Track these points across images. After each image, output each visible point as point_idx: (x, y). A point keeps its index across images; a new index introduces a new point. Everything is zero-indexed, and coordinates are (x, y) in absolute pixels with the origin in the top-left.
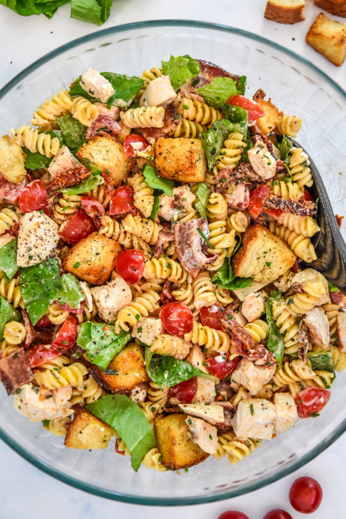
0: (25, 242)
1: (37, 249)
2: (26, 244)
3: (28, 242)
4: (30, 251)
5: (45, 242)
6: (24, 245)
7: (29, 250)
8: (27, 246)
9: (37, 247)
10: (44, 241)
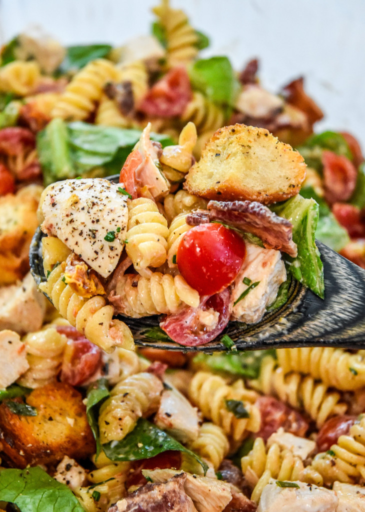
0: (77, 233)
1: (101, 221)
2: (81, 234)
3: (81, 228)
4: (98, 235)
5: (102, 202)
6: (80, 239)
7: (94, 234)
8: (84, 235)
9: (98, 221)
10: (99, 203)
